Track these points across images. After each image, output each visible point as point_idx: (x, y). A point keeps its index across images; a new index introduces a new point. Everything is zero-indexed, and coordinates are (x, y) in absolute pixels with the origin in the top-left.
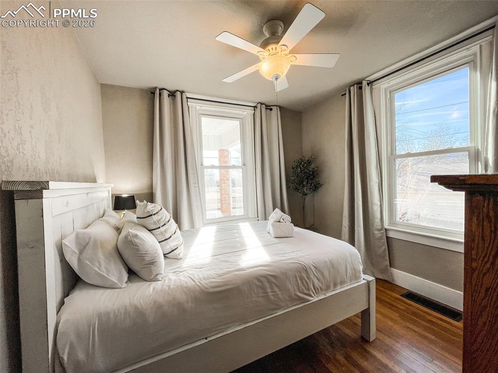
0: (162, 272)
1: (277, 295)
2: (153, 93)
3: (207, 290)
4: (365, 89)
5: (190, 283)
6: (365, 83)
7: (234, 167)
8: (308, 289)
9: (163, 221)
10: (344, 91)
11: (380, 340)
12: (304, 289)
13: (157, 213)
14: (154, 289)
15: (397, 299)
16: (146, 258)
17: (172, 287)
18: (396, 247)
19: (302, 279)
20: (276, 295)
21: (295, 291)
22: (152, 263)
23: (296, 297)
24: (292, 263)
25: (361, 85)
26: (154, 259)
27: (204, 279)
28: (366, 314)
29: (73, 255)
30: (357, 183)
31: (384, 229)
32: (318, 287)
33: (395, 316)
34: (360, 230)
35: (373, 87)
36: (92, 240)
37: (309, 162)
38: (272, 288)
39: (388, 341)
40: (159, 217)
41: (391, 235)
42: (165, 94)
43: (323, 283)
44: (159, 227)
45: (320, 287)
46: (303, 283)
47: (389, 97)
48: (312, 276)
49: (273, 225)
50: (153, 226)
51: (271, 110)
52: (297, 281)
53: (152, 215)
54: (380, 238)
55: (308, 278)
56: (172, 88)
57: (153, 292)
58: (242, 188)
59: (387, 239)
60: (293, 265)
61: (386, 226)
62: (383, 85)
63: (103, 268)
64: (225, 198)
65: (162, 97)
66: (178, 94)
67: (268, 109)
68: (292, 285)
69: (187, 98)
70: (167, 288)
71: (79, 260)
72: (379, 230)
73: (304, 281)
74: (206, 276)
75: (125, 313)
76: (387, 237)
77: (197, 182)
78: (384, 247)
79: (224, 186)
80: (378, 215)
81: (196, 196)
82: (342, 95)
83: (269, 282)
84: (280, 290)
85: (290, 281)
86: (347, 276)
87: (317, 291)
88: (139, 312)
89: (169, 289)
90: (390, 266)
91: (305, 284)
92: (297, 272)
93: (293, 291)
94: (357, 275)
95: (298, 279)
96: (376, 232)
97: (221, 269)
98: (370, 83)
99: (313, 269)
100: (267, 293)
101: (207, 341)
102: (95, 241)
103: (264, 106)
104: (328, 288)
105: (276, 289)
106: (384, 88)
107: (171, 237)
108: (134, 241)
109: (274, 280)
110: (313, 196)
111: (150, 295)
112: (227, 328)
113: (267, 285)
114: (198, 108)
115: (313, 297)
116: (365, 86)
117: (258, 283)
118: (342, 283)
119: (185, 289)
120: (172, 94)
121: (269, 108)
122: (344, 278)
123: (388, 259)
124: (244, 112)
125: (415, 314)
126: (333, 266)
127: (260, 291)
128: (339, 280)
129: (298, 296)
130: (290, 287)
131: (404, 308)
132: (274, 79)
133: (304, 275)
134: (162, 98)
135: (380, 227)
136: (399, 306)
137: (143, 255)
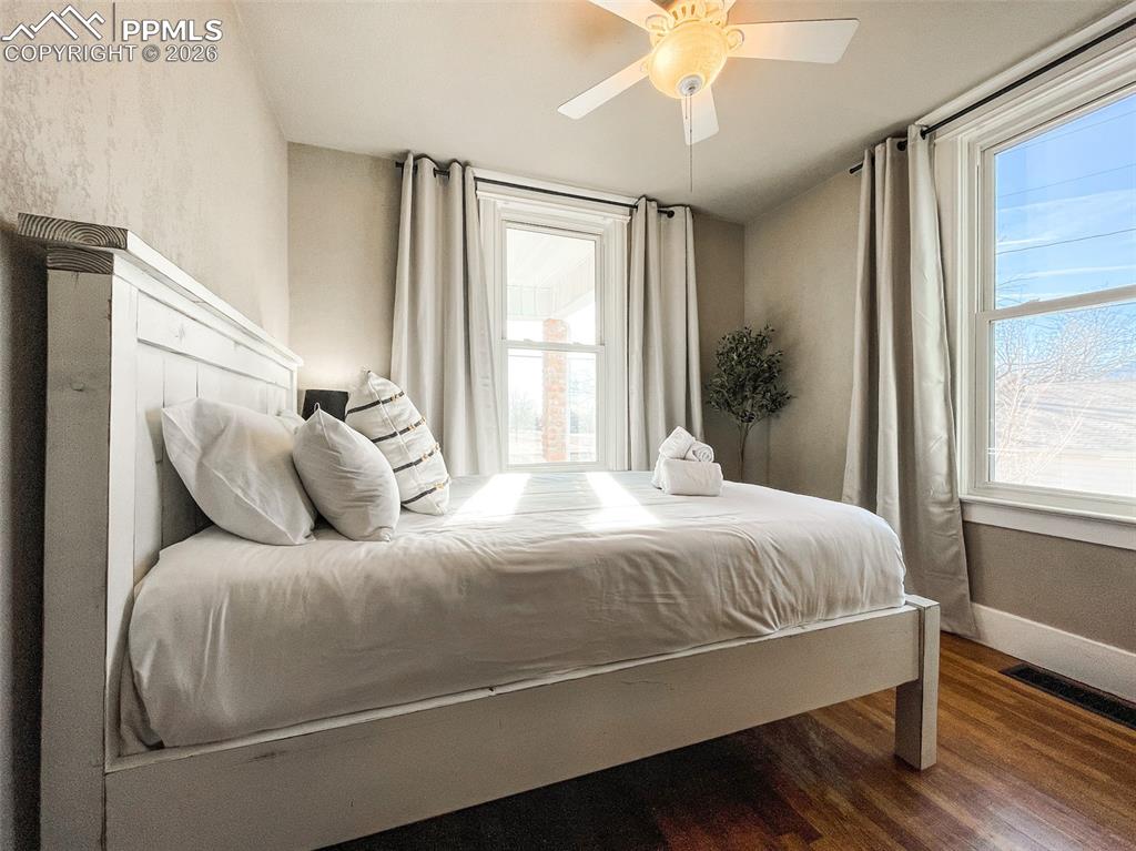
0: (394, 526)
1: (677, 605)
2: (401, 165)
3: (499, 567)
4: (914, 146)
5: (458, 547)
6: (913, 131)
7: (578, 347)
8: (760, 605)
9: (405, 421)
10: (856, 160)
11: (946, 769)
12: (749, 603)
13: (391, 399)
14: (369, 552)
15: (990, 678)
16: (355, 482)
17: (413, 551)
18: (989, 549)
19: (742, 574)
20: (673, 607)
21: (723, 602)
22: (370, 498)
23: (726, 620)
24: (717, 533)
25: (903, 140)
26: (374, 490)
27: (494, 544)
28: (909, 695)
29: (187, 451)
30: (886, 382)
31: (956, 500)
32: (784, 601)
33: (988, 716)
34: (889, 501)
35: (936, 141)
36: (233, 425)
37: (761, 342)
38: (663, 585)
39: (971, 772)
40: (396, 411)
41: (976, 516)
42: (427, 167)
43: (800, 597)
44: (394, 435)
45: (791, 605)
46: (745, 586)
47: (978, 163)
48: (769, 572)
49: (667, 464)
50: (380, 430)
51: (671, 214)
52: (730, 577)
53: (378, 403)
54: (948, 524)
55: (761, 575)
56: (444, 155)
57: (367, 556)
58: (594, 435)
59: (964, 528)
60: (722, 538)
61: (963, 492)
62: (963, 134)
63: (253, 493)
64: (554, 431)
65: (419, 174)
66: (456, 170)
67: (665, 212)
68: (716, 587)
69: (476, 179)
70: (401, 553)
71: (200, 465)
72: (943, 504)
73: (749, 582)
74: (497, 540)
75: (295, 593)
76: (964, 522)
77: (489, 374)
78: (954, 549)
79: (553, 404)
80: (941, 466)
81: (489, 407)
82: (852, 171)
83: (657, 568)
84: (686, 596)
85: (712, 575)
86: (862, 587)
87: (783, 612)
88: (329, 596)
89: (405, 555)
90: (972, 599)
91: (751, 589)
92: (731, 555)
93: (719, 602)
94: (891, 587)
95: (734, 574)
96: (935, 510)
97: (537, 532)
98: (927, 132)
99: (774, 554)
100: (651, 596)
101: (493, 693)
102: (241, 431)
103: (654, 204)
104: (810, 611)
105: (675, 592)
106: (966, 139)
107: (420, 460)
108: (331, 439)
109: (670, 568)
110: (769, 424)
111: (359, 562)
112: (546, 671)
113: (651, 576)
114: (500, 204)
115: (771, 628)
116: (915, 139)
117: (628, 570)
118: (850, 603)
119: (443, 558)
120: (443, 170)
121: (665, 210)
122: (855, 592)
123: (967, 579)
124: (605, 217)
125: (1043, 717)
126: (825, 555)
127: (634, 588)
128: (840, 595)
129: (730, 617)
130: (711, 590)
131: (1012, 701)
132: (685, 91)
133: (750, 567)
134: (419, 177)
135: (944, 497)
136: (996, 695)
137: (349, 475)
